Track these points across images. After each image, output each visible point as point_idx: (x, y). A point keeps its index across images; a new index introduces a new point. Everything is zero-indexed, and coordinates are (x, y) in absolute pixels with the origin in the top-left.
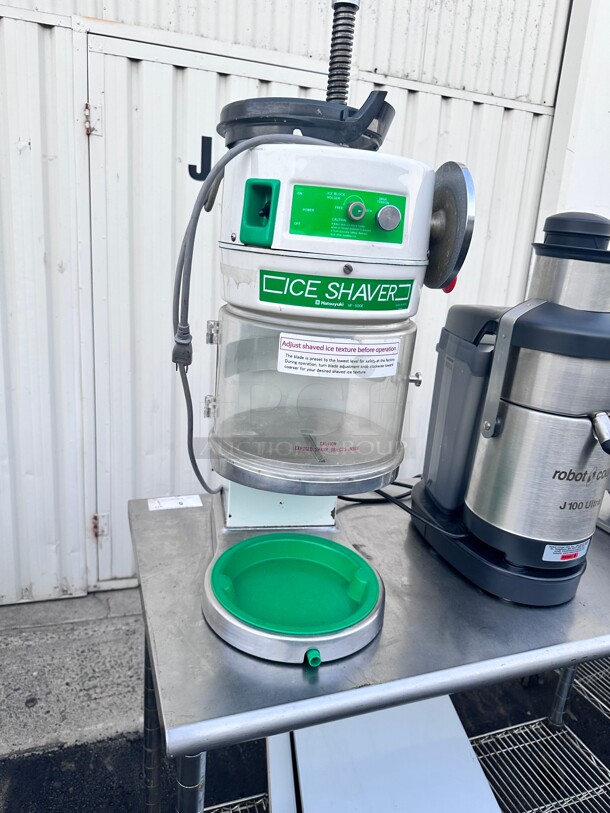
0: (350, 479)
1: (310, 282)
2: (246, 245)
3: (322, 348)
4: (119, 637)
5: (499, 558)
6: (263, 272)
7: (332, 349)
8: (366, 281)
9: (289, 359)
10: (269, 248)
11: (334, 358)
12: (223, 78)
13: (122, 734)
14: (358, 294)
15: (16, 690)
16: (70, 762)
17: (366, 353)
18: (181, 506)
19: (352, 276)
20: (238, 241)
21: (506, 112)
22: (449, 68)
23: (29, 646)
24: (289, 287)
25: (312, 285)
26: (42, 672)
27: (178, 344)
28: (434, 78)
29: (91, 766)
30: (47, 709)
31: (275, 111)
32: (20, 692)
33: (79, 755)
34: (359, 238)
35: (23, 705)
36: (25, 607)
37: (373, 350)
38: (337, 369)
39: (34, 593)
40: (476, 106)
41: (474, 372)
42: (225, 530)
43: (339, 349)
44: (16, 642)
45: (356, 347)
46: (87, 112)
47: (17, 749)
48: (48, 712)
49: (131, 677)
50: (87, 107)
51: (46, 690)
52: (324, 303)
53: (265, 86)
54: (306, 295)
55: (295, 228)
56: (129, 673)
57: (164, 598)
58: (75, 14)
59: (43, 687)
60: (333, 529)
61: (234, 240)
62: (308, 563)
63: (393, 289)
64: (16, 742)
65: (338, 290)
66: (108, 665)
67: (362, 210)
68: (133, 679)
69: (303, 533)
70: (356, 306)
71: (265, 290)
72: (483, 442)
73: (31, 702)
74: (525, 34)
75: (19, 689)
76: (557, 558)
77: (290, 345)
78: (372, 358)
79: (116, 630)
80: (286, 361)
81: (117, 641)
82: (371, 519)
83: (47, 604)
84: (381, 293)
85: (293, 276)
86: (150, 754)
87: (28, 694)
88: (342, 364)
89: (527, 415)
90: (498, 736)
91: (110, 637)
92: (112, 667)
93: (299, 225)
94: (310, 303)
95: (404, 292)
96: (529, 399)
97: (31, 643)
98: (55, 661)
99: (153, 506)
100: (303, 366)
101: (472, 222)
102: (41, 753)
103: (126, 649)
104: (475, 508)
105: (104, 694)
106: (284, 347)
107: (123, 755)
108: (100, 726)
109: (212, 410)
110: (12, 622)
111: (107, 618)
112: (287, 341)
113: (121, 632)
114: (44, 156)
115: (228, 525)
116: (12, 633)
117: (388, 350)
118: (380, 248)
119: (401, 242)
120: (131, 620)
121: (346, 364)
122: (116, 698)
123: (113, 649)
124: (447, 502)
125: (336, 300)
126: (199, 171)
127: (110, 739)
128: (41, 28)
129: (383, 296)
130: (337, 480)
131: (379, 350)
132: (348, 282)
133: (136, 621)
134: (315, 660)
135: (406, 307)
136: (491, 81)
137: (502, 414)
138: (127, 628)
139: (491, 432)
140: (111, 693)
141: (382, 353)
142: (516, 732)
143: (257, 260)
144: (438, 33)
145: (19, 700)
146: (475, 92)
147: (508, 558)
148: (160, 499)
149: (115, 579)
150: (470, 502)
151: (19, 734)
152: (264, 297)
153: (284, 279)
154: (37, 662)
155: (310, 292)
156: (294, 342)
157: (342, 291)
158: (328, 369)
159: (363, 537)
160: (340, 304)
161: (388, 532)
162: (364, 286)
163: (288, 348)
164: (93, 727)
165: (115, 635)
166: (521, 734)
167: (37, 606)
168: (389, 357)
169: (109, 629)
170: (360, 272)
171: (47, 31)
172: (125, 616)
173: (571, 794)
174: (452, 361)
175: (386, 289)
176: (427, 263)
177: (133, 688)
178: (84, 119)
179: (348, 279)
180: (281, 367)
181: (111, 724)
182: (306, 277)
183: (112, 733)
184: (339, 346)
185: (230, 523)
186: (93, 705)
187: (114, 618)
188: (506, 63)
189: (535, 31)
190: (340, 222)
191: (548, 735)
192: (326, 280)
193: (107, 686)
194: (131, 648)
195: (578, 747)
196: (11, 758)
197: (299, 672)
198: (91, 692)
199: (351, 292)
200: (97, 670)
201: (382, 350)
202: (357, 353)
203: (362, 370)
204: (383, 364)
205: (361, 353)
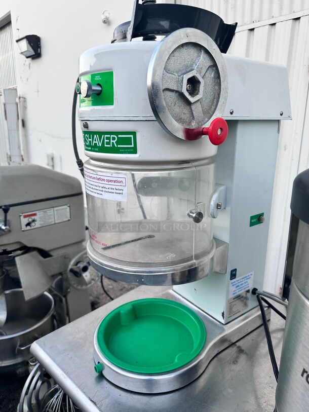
8: (96, 133)
11: (89, 182)
14: (94, 142)
17: (100, 182)
34: (88, 105)
37: (104, 180)
38: (91, 189)
43: (90, 177)
45: (95, 176)
52: (86, 147)
63: (115, 138)
65: (88, 139)
78: (105, 186)
84: (106, 141)
95: (128, 141)
117: (115, 182)
119: (113, 105)
121: (93, 187)
125: (88, 145)
131: (109, 181)
135: (134, 153)
141: (110, 183)
160: (90, 148)
168: (117, 188)
170: (91, 127)
175: (107, 138)
184: (89, 175)
199: (91, 140)
201: (111, 181)
202: (96, 181)
203: (101, 192)
204: (112, 191)
205: (98, 181)
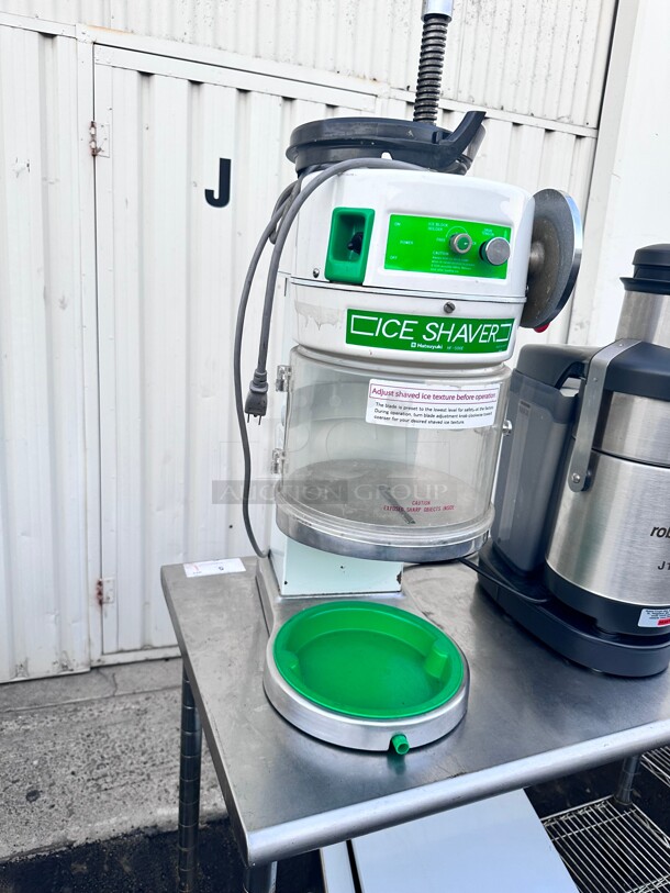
0: (445, 543)
1: (406, 322)
2: (331, 282)
3: (417, 396)
4: (129, 717)
5: (589, 625)
6: (350, 312)
7: (429, 397)
8: (468, 321)
9: (380, 408)
10: (361, 285)
11: (430, 406)
12: (242, 95)
13: (138, 829)
14: (458, 335)
15: (14, 782)
16: (81, 863)
17: (465, 401)
18: (222, 572)
19: (454, 315)
20: (322, 277)
21: (548, 135)
22: (486, 86)
23: (27, 731)
24: (382, 329)
25: (408, 326)
26: (43, 760)
27: (253, 392)
28: (470, 97)
29: (106, 867)
30: (51, 803)
31: (361, 131)
32: (19, 784)
33: (90, 855)
34: (461, 273)
35: (24, 799)
36: (20, 686)
37: (472, 397)
38: (433, 419)
39: (30, 669)
40: (515, 128)
41: (556, 419)
42: (280, 599)
43: (436, 397)
44: (11, 726)
45: (455, 394)
46: (93, 131)
47: (18, 850)
48: (53, 806)
49: (145, 763)
50: (93, 125)
51: (49, 781)
52: (421, 346)
53: (288, 103)
54: (401, 337)
55: (390, 263)
56: (143, 759)
57: (220, 678)
58: (80, 22)
59: (46, 777)
60: (399, 596)
61: (316, 276)
62: (376, 635)
63: (495, 328)
64: (17, 842)
65: (437, 331)
66: (118, 750)
67: (468, 242)
68: (148, 765)
69: (367, 600)
70: (456, 348)
71: (352, 332)
72: (569, 496)
73: (33, 795)
74: (566, 51)
75: (18, 781)
76: (654, 624)
77: (381, 392)
78: (471, 406)
79: (125, 709)
80: (377, 411)
81: (127, 723)
82: (435, 582)
83: (45, 682)
84: (483, 333)
85: (386, 316)
86: (186, 854)
87: (29, 786)
88: (439, 413)
89: (618, 465)
90: (562, 818)
91: (119, 718)
92: (123, 752)
93: (395, 259)
94: (405, 346)
95: (505, 333)
96: (622, 448)
97: (28, 727)
98: (58, 747)
99: (190, 572)
100: (396, 417)
101: (579, 256)
102: (47, 854)
103: (138, 731)
104: (558, 569)
105: (116, 784)
106: (374, 395)
107: (140, 853)
108: (113, 820)
109: (280, 465)
110: (5, 704)
111: (114, 696)
112: (378, 388)
113: (131, 712)
114: (44, 179)
115: (283, 593)
116: (7, 716)
117: (487, 397)
118: (484, 284)
119: (504, 278)
120: (141, 698)
121: (444, 414)
122: (129, 789)
123: (123, 732)
124: (524, 563)
125: (434, 343)
126: (216, 196)
127: (125, 835)
128: (41, 37)
129: (485, 337)
130: (430, 543)
131: (479, 397)
132: (447, 322)
133: (147, 699)
134: (403, 746)
135: (505, 349)
136: (530, 101)
137: (593, 464)
138: (138, 707)
139: (582, 485)
140: (123, 782)
141: (481, 400)
142: (580, 813)
143: (345, 299)
144: (475, 48)
145: (18, 793)
146: (514, 112)
147: (599, 625)
148: (198, 564)
149: (122, 651)
150: (553, 561)
151: (20, 833)
152: (351, 339)
153: (376, 319)
154: (37, 749)
155: (406, 334)
156: (386, 389)
157: (441, 332)
158: (423, 419)
159: (430, 603)
160: (439, 347)
161: (455, 597)
162: (465, 326)
163: (379, 396)
164: (105, 822)
165: (124, 715)
166: (586, 815)
167: (33, 685)
168: (488, 405)
169: (117, 708)
170: (462, 311)
171: (49, 41)
172: (134, 693)
173: (647, 882)
174: (529, 406)
175: (488, 330)
176: (524, 300)
177: (148, 775)
178: (90, 138)
179: (449, 319)
180: (370, 417)
181: (125, 818)
182: (402, 317)
183: (127, 828)
184: (437, 393)
185: (285, 590)
186: (104, 797)
187: (122, 696)
188: (547, 81)
189: (577, 48)
190: (441, 256)
191: (616, 815)
192: (424, 320)
193: (118, 774)
194: (143, 730)
195: (648, 827)
196: (13, 861)
197: (384, 760)
198: (101, 782)
199: (450, 333)
200: (106, 756)
201: (482, 397)
202: (455, 401)
203: (460, 419)
204: (482, 412)
205: (460, 401)
